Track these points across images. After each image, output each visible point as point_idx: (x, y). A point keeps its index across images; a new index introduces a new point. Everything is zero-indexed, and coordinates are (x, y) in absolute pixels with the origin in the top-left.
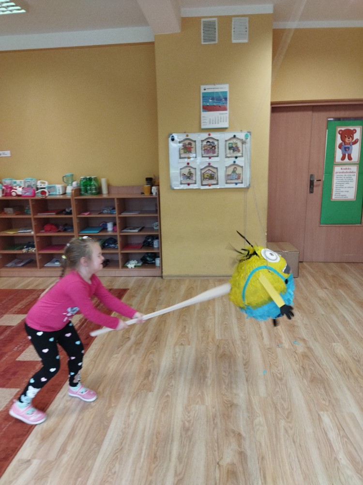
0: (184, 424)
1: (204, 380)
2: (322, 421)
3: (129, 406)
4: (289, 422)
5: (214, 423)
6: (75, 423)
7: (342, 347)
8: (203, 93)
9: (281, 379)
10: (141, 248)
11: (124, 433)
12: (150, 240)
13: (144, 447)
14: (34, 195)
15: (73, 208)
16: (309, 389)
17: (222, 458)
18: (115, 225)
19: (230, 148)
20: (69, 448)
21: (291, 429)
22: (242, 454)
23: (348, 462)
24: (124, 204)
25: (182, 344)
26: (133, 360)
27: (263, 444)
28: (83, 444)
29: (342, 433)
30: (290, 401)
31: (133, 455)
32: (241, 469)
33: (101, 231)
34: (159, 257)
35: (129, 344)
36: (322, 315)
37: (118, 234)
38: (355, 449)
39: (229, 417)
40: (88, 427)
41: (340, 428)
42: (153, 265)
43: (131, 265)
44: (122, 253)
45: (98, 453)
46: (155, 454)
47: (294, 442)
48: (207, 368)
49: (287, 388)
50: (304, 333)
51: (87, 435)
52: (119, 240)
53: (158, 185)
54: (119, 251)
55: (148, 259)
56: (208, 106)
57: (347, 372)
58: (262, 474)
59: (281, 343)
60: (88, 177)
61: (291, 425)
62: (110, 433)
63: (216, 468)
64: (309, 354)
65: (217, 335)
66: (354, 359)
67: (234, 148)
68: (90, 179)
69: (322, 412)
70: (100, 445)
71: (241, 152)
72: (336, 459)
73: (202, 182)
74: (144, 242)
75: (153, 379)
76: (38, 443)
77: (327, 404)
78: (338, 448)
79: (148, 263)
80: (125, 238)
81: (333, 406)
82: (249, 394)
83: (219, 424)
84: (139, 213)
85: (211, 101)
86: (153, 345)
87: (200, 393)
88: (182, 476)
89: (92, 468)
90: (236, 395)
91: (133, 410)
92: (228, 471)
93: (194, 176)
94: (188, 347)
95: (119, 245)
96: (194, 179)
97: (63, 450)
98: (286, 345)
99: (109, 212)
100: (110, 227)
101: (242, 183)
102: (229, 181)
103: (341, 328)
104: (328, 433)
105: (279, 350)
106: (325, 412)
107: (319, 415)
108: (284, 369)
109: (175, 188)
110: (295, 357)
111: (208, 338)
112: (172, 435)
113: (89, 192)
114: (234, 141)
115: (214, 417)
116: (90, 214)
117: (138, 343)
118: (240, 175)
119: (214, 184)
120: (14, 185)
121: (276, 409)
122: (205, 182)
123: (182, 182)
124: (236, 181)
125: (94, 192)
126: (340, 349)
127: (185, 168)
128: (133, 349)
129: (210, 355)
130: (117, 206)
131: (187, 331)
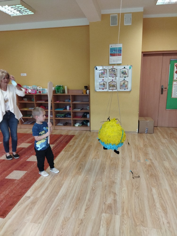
0: (93, 188)
1: (103, 173)
2: (152, 191)
3: (71, 180)
4: (137, 190)
5: (105, 188)
6: (48, 185)
7: (168, 163)
8: (110, 48)
9: (137, 174)
10: (81, 118)
11: (67, 189)
12: (85, 114)
13: (75, 195)
14: (36, 93)
16: (149, 179)
17: (106, 201)
18: (70, 107)
19: (122, 73)
20: (45, 194)
21: (138, 193)
22: (115, 201)
23: (160, 206)
24: (74, 97)
25: (96, 158)
26: (74, 163)
27: (125, 198)
28: (51, 192)
29: (160, 196)
30: (139, 183)
31: (70, 198)
32: (114, 206)
33: (64, 110)
34: (89, 122)
35: (73, 157)
36: (162, 150)
37: (71, 111)
38: (164, 202)
39: (112, 187)
40: (53, 186)
41: (160, 194)
42: (87, 125)
43: (77, 125)
44: (73, 120)
45: (57, 196)
46: (79, 198)
47: (138, 198)
48: (105, 168)
50: (151, 157)
51: (53, 189)
52: (72, 113)
53: (90, 90)
54: (71, 119)
55: (84, 123)
56: (112, 54)
57: (167, 173)
58: (122, 208)
59: (140, 160)
60: (59, 85)
61: (138, 192)
62: (62, 189)
63: (103, 204)
64: (152, 165)
65: (111, 155)
66: (172, 168)
67: (124, 73)
68: (60, 86)
69: (153, 188)
70: (57, 193)
71: (127, 75)
72: (155, 205)
73: (109, 88)
74: (83, 115)
75: (82, 171)
76: (33, 191)
77: (156, 185)
78: (157, 201)
79: (84, 125)
80: (75, 113)
81: (158, 186)
82: (122, 178)
83: (107, 189)
84: (81, 102)
85: (114, 51)
86: (83, 158)
87: (101, 177)
88: (89, 206)
89: (54, 201)
90: (116, 179)
91: (72, 181)
92: (108, 206)
93: (106, 85)
94: (98, 160)
95: (71, 116)
96: (106, 86)
97: (43, 194)
98: (142, 161)
99: (68, 101)
100: (68, 108)
101: (128, 89)
102: (121, 88)
103: (169, 155)
104: (154, 196)
105: (138, 163)
106: (154, 188)
107: (151, 189)
108: (139, 170)
109: (97, 91)
110: (145, 166)
111: (107, 156)
112: (87, 192)
113: (59, 92)
114: (124, 70)
115: (106, 186)
116: (59, 102)
117: (77, 157)
118: (127, 85)
119: (115, 89)
120: (28, 88)
121: (133, 185)
122: (110, 88)
123: (100, 88)
124: (125, 88)
125: (61, 92)
126: (166, 164)
127: (102, 81)
128: (74, 159)
129: (107, 163)
130: (71, 98)
131: (98, 153)
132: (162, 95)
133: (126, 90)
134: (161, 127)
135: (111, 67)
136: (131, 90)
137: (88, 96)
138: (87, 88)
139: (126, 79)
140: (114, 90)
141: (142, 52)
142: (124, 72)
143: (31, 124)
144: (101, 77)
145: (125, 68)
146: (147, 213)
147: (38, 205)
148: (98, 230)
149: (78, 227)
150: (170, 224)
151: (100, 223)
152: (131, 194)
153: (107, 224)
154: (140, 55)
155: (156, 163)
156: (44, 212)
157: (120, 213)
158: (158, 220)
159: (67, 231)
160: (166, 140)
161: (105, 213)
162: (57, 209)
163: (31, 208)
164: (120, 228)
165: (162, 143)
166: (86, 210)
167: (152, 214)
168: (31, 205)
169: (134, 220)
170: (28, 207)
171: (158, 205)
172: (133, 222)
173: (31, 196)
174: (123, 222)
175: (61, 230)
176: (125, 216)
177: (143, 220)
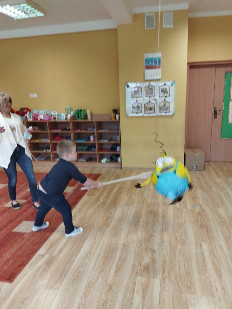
0: (124, 243)
1: (138, 223)
2: (202, 247)
3: (96, 233)
4: (183, 246)
5: (141, 243)
8: (146, 59)
9: (182, 225)
10: (110, 151)
11: (92, 246)
14: (50, 119)
15: (71, 127)
16: (198, 231)
17: (142, 261)
18: (94, 137)
19: (162, 91)
20: (64, 251)
21: (183, 249)
22: (154, 260)
23: (212, 267)
24: (100, 125)
25: (128, 204)
26: (100, 211)
27: (166, 256)
28: (71, 249)
30: (185, 236)
31: (95, 256)
32: (152, 266)
33: (87, 141)
34: (120, 156)
35: (99, 203)
36: (215, 192)
37: (96, 142)
38: (218, 261)
39: (149, 241)
40: (74, 242)
41: (212, 251)
42: (117, 161)
43: (104, 161)
44: (98, 154)
45: (78, 254)
46: (107, 256)
47: (184, 256)
48: (141, 217)
49: (185, 229)
50: (201, 201)
51: (73, 246)
52: (97, 146)
53: (119, 114)
54: (97, 152)
55: (114, 157)
56: (148, 66)
57: (223, 223)
58: (163, 269)
59: (186, 206)
60: (79, 109)
62: (85, 245)
63: (138, 265)
64: (202, 213)
65: (149, 200)
66: (229, 217)
68: (81, 110)
69: (203, 243)
70: (79, 250)
71: (169, 93)
72: (206, 266)
73: (145, 112)
74: (111, 148)
75: (110, 221)
76: (48, 248)
77: (207, 238)
78: (208, 261)
79: (114, 160)
80: (101, 145)
81: (210, 240)
82: (162, 230)
83: (143, 245)
84: (109, 131)
85: (150, 63)
86: (112, 204)
87: (135, 229)
88: (120, 267)
89: (75, 261)
90: (155, 231)
92: (145, 267)
93: (140, 108)
94: (131, 206)
95: (97, 149)
96: (140, 110)
97: (60, 251)
98: (189, 207)
99: (91, 129)
100: (92, 138)
101: (169, 112)
102: (161, 111)
103: (225, 199)
104: (204, 253)
105: (184, 210)
106: (205, 243)
107: (201, 244)
108: (185, 220)
109: (129, 115)
110: (193, 214)
111: (144, 202)
112: (117, 248)
113: (80, 118)
114: (165, 87)
115: (141, 241)
116: (80, 130)
117: (104, 203)
118: (168, 107)
119: (152, 113)
120: (39, 114)
121: (176, 239)
122: (147, 112)
123: (133, 111)
124: (166, 111)
125: (83, 117)
126: (221, 211)
127: (135, 103)
128: (101, 206)
129: (143, 211)
130: (96, 126)
131: (132, 198)
132: (215, 119)
133: (167, 114)
134: (215, 162)
135: (147, 84)
136: (174, 113)
137: (118, 123)
138: (116, 112)
139: (167, 99)
140: (151, 115)
141: (188, 63)
142: (164, 90)
143: (44, 160)
144: (135, 97)
145: (165, 84)
146: (196, 275)
147: (53, 266)
148: (132, 298)
149: (106, 295)
150: (225, 290)
151: (134, 289)
152: (174, 251)
153: (143, 290)
154: (185, 67)
155: (208, 210)
156: (62, 275)
157: (160, 276)
158: (210, 285)
159: (91, 300)
160: (220, 178)
161: (141, 275)
162: (79, 270)
163: (45, 270)
164: (160, 296)
165: (216, 183)
166: (115, 272)
167: (201, 277)
168: (46, 265)
169: (178, 286)
170: (42, 269)
171: (210, 265)
172: (177, 288)
173: (46, 253)
174: (164, 287)
175: (84, 298)
176: (167, 280)
177: (190, 285)
